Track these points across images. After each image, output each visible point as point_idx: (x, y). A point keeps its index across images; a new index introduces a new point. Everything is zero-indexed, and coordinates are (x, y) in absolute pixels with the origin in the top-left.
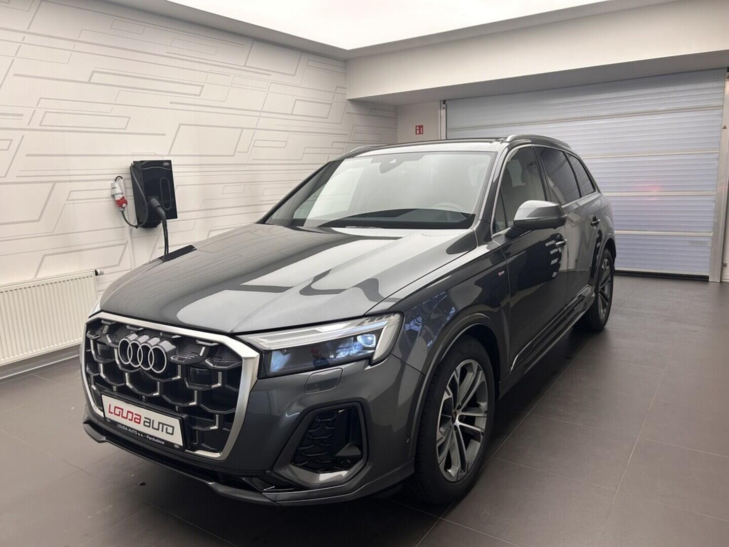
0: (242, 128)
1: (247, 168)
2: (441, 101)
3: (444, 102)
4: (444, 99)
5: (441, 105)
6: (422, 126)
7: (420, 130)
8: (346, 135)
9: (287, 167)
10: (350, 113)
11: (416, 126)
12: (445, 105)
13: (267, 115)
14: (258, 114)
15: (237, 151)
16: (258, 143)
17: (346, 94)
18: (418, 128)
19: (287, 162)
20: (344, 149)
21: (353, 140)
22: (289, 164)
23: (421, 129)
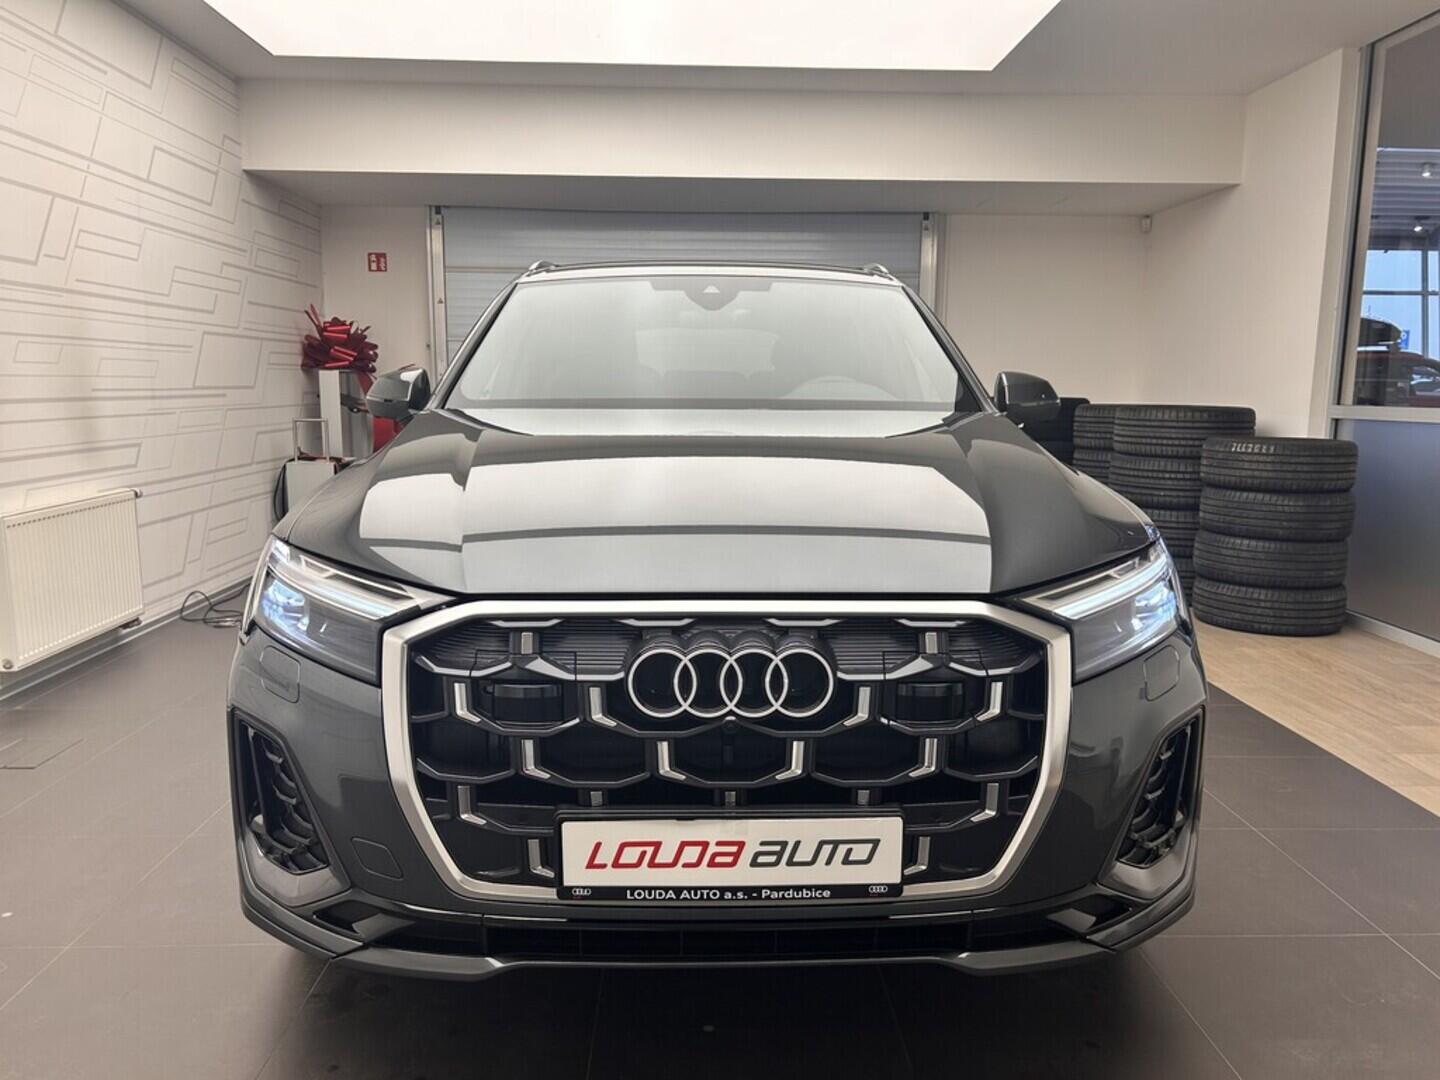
0: (55, 195)
1: (65, 299)
2: (430, 206)
3: (438, 210)
4: (438, 204)
5: (430, 215)
6: (384, 255)
7: (378, 262)
8: (244, 251)
9: (142, 309)
10: (248, 203)
11: (370, 254)
12: (439, 217)
13: (102, 171)
14: (83, 164)
15: (43, 252)
16: (85, 240)
17: (240, 158)
18: (373, 258)
19: (141, 297)
20: (240, 281)
21: (256, 266)
22: (147, 303)
23: (382, 260)
